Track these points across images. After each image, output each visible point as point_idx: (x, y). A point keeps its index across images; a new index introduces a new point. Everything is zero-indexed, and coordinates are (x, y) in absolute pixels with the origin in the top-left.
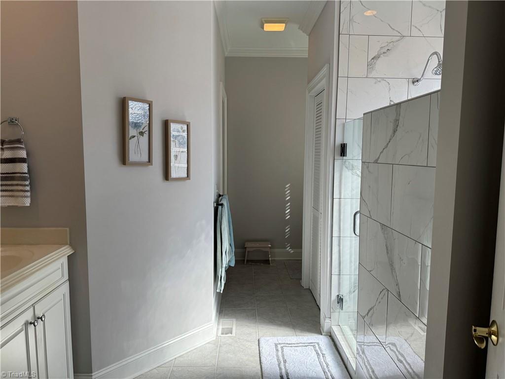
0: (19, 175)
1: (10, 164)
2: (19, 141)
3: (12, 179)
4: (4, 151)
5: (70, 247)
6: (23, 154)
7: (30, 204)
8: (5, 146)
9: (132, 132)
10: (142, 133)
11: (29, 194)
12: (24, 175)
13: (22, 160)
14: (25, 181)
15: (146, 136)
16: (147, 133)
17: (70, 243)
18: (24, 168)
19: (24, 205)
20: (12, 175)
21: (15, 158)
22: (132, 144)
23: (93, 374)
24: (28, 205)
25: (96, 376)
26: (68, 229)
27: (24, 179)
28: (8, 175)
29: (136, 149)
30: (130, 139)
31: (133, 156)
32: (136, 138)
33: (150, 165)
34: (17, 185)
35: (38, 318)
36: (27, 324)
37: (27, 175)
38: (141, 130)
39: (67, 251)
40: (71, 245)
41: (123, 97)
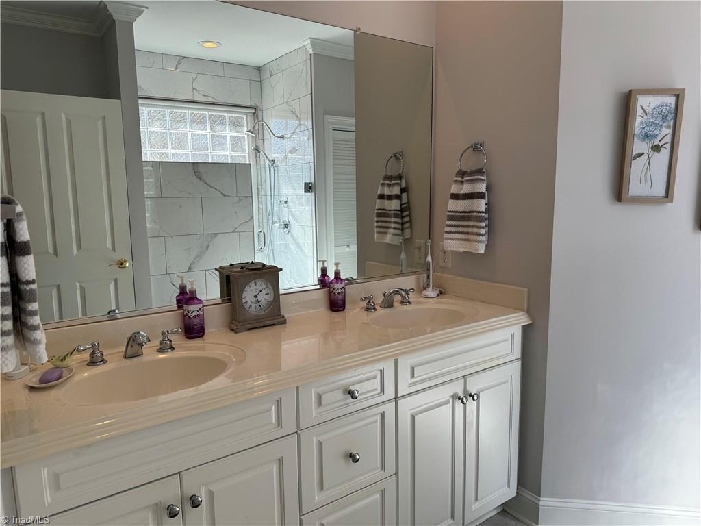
0: (475, 214)
1: (468, 201)
2: (480, 172)
3: (469, 219)
4: (463, 185)
5: (527, 315)
6: (482, 188)
7: (485, 252)
8: (465, 179)
9: (639, 146)
10: (657, 148)
11: (484, 238)
12: (480, 214)
13: (481, 196)
14: (481, 222)
15: (665, 153)
16: (668, 146)
17: (528, 309)
18: (482, 205)
19: (477, 252)
20: (468, 214)
21: (474, 194)
22: (636, 168)
23: (541, 499)
24: (482, 252)
25: (546, 503)
26: (526, 290)
27: (480, 219)
28: (466, 214)
29: (643, 176)
30: (635, 158)
31: (636, 187)
32: (645, 156)
33: (667, 202)
34: (473, 227)
35: (470, 395)
36: (455, 397)
37: (483, 214)
38: (656, 142)
39: (522, 319)
40: (529, 312)
41: (628, 90)
